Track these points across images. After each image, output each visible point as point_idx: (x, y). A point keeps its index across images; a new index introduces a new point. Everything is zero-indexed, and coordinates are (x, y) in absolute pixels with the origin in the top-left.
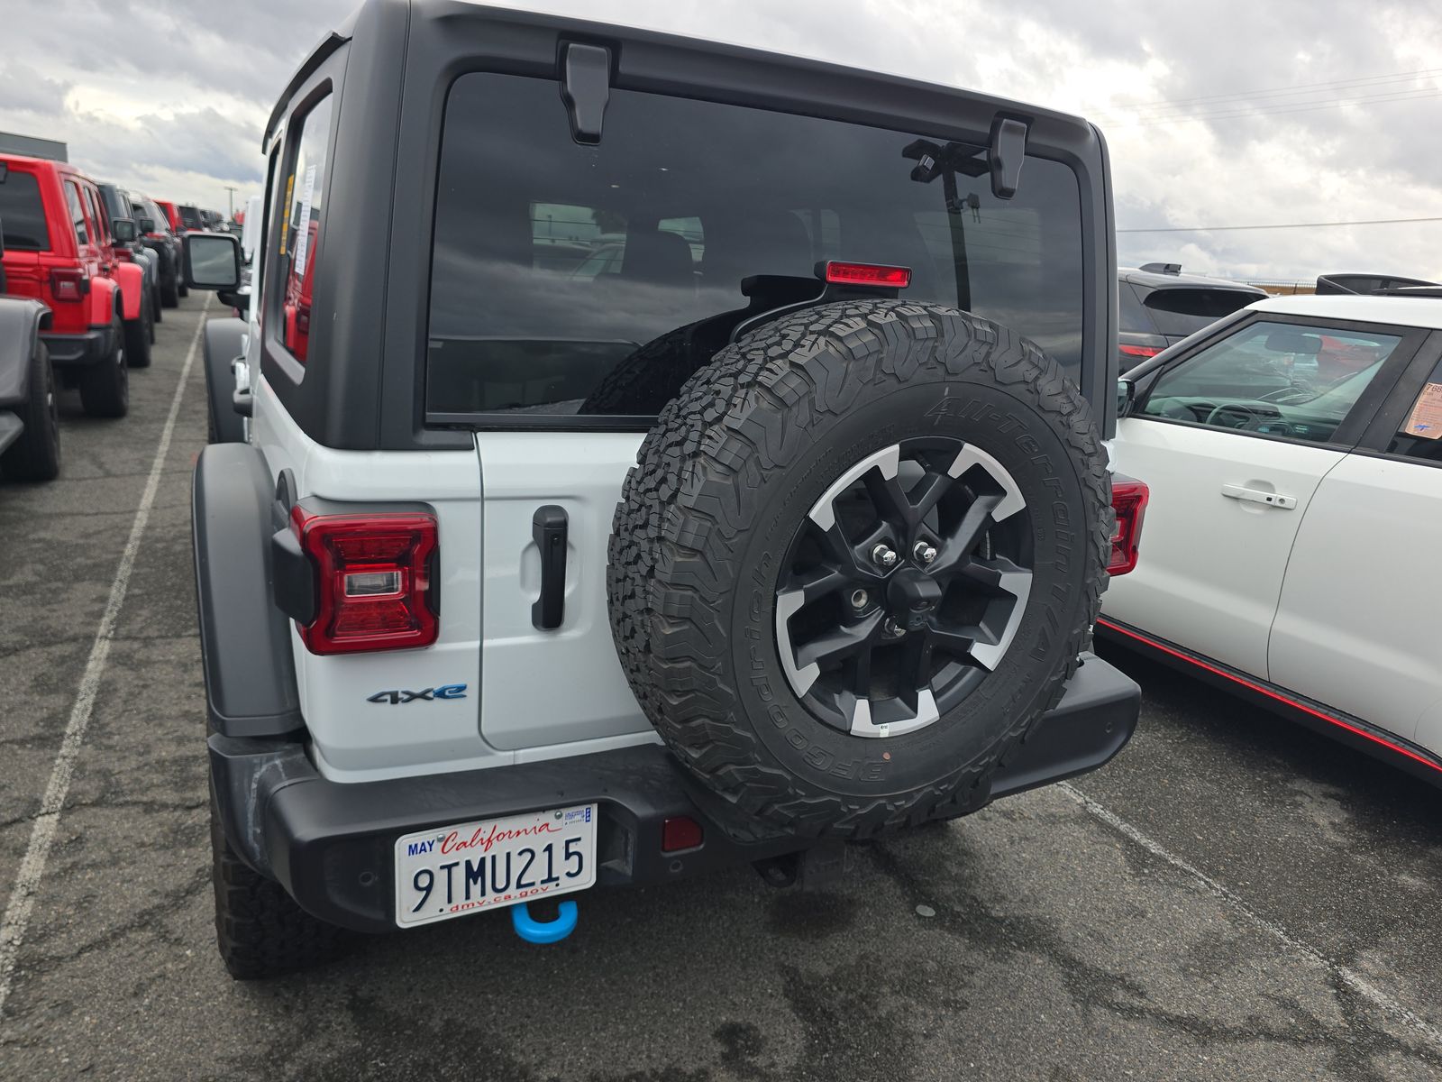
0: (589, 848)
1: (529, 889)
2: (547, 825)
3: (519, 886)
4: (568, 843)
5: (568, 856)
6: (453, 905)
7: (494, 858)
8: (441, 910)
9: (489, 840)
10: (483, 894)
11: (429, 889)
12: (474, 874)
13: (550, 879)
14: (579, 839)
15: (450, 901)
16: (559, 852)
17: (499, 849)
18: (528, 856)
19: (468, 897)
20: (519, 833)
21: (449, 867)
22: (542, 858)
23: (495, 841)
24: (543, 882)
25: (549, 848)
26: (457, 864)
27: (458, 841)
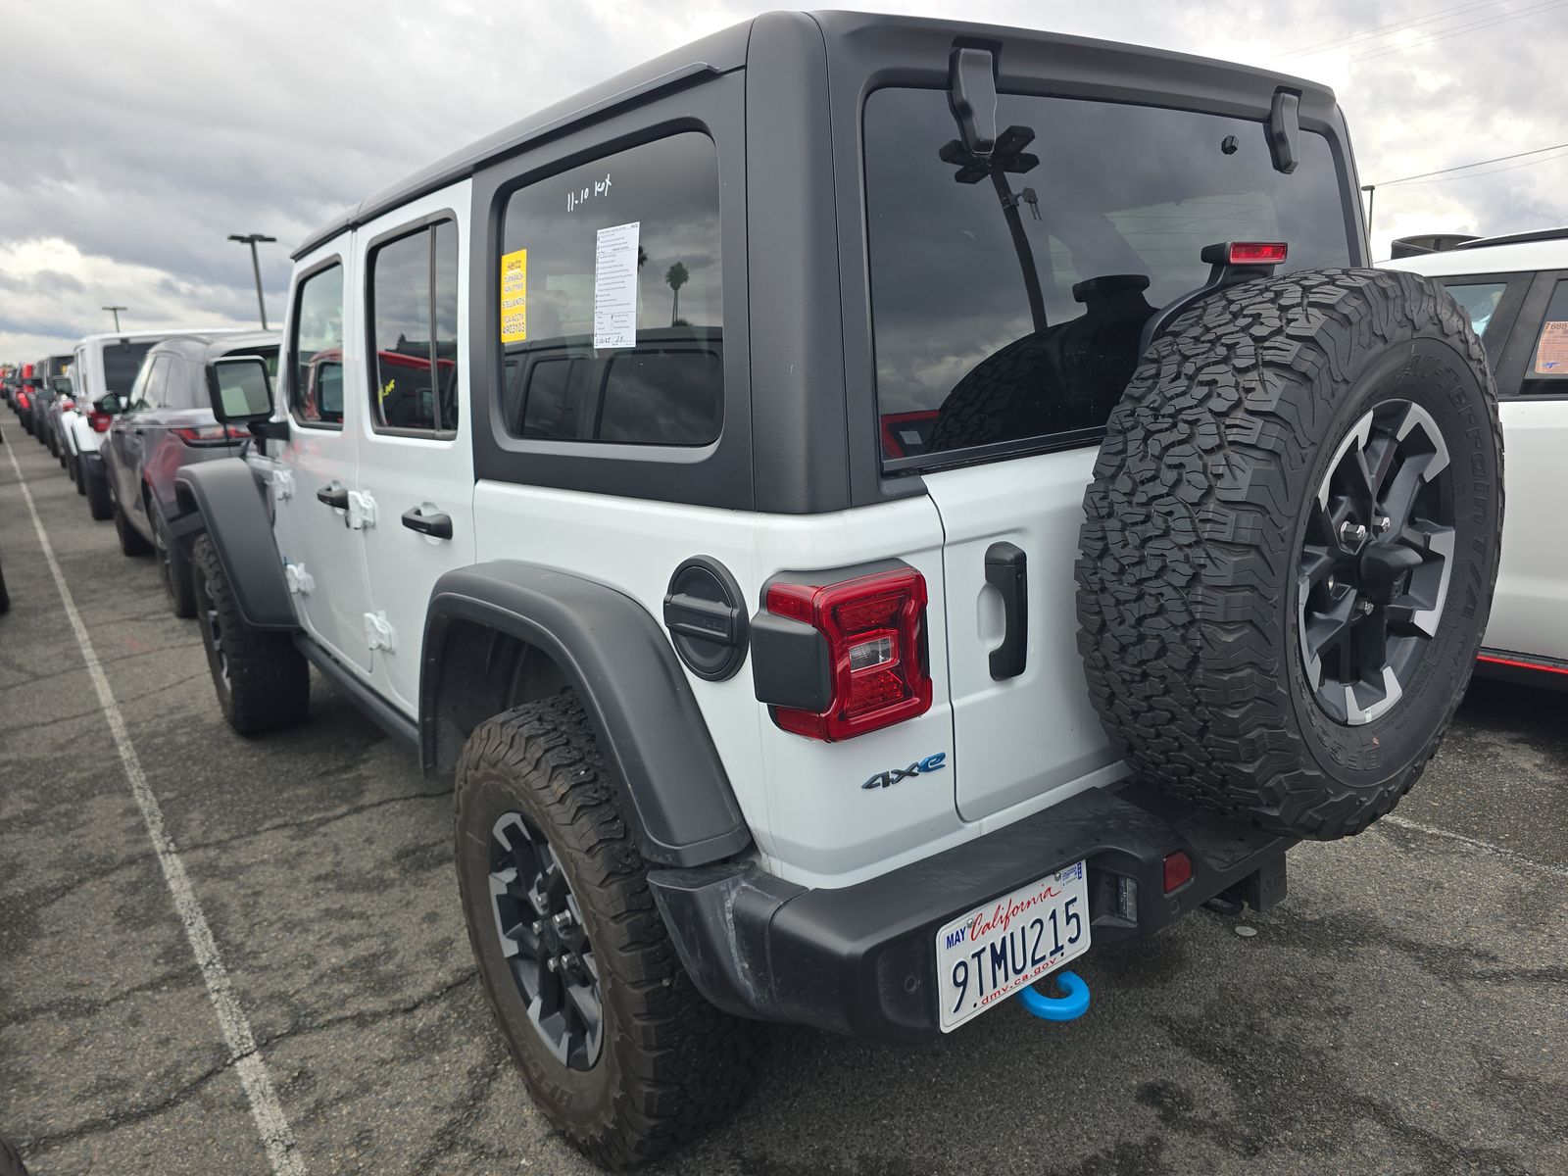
0: (1082, 908)
1: (1040, 965)
2: (1049, 889)
3: (1034, 962)
4: (1067, 904)
5: (1069, 919)
6: (984, 997)
7: (1012, 934)
8: (975, 1005)
9: (1007, 917)
10: (1007, 979)
11: (964, 983)
12: (998, 958)
13: (1058, 949)
14: (1075, 900)
15: (981, 994)
16: (1061, 918)
17: (1015, 925)
18: (1038, 926)
19: (995, 986)
20: (1029, 903)
21: (977, 955)
22: (1049, 925)
23: (1011, 917)
24: (1052, 954)
25: (1053, 916)
26: (984, 950)
27: (983, 924)
